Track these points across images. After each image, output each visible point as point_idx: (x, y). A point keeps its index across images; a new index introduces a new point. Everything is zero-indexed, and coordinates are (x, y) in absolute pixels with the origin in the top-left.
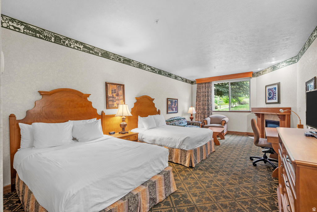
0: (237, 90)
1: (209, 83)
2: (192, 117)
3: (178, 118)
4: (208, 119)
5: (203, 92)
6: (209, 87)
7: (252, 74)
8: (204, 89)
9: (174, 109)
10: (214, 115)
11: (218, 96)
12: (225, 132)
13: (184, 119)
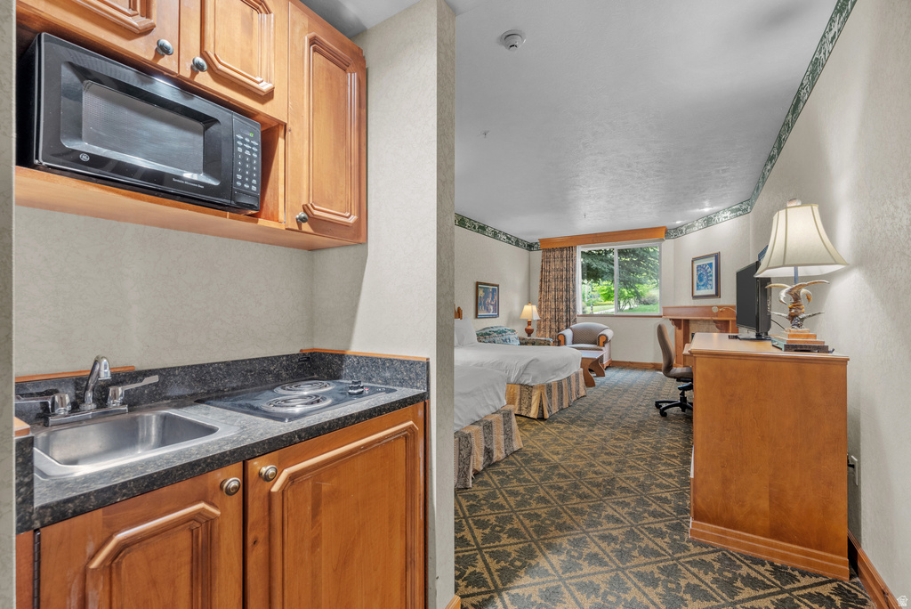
0: (633, 267)
1: (571, 249)
2: (530, 327)
3: (501, 329)
4: (568, 333)
5: (556, 270)
6: (571, 259)
7: (664, 232)
8: (558, 263)
9: (492, 307)
10: (580, 324)
11: (589, 280)
12: (605, 362)
13: (514, 331)
